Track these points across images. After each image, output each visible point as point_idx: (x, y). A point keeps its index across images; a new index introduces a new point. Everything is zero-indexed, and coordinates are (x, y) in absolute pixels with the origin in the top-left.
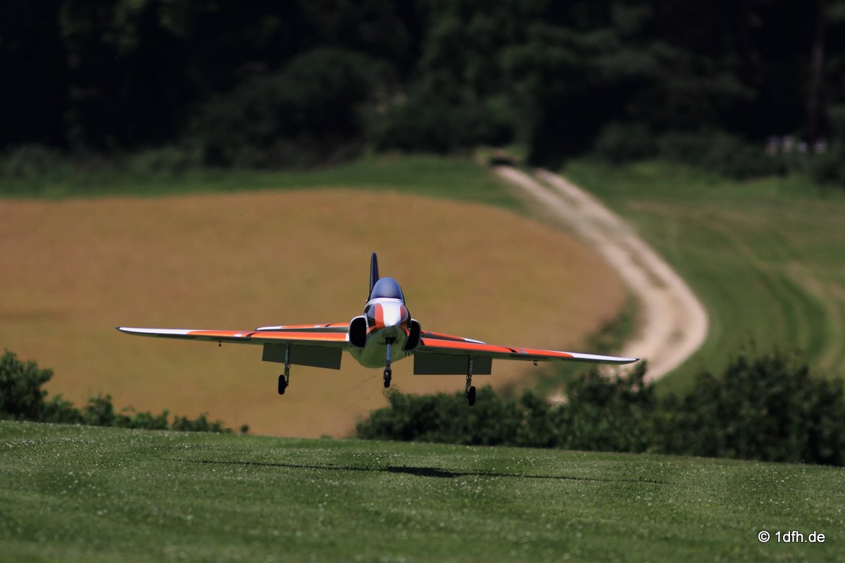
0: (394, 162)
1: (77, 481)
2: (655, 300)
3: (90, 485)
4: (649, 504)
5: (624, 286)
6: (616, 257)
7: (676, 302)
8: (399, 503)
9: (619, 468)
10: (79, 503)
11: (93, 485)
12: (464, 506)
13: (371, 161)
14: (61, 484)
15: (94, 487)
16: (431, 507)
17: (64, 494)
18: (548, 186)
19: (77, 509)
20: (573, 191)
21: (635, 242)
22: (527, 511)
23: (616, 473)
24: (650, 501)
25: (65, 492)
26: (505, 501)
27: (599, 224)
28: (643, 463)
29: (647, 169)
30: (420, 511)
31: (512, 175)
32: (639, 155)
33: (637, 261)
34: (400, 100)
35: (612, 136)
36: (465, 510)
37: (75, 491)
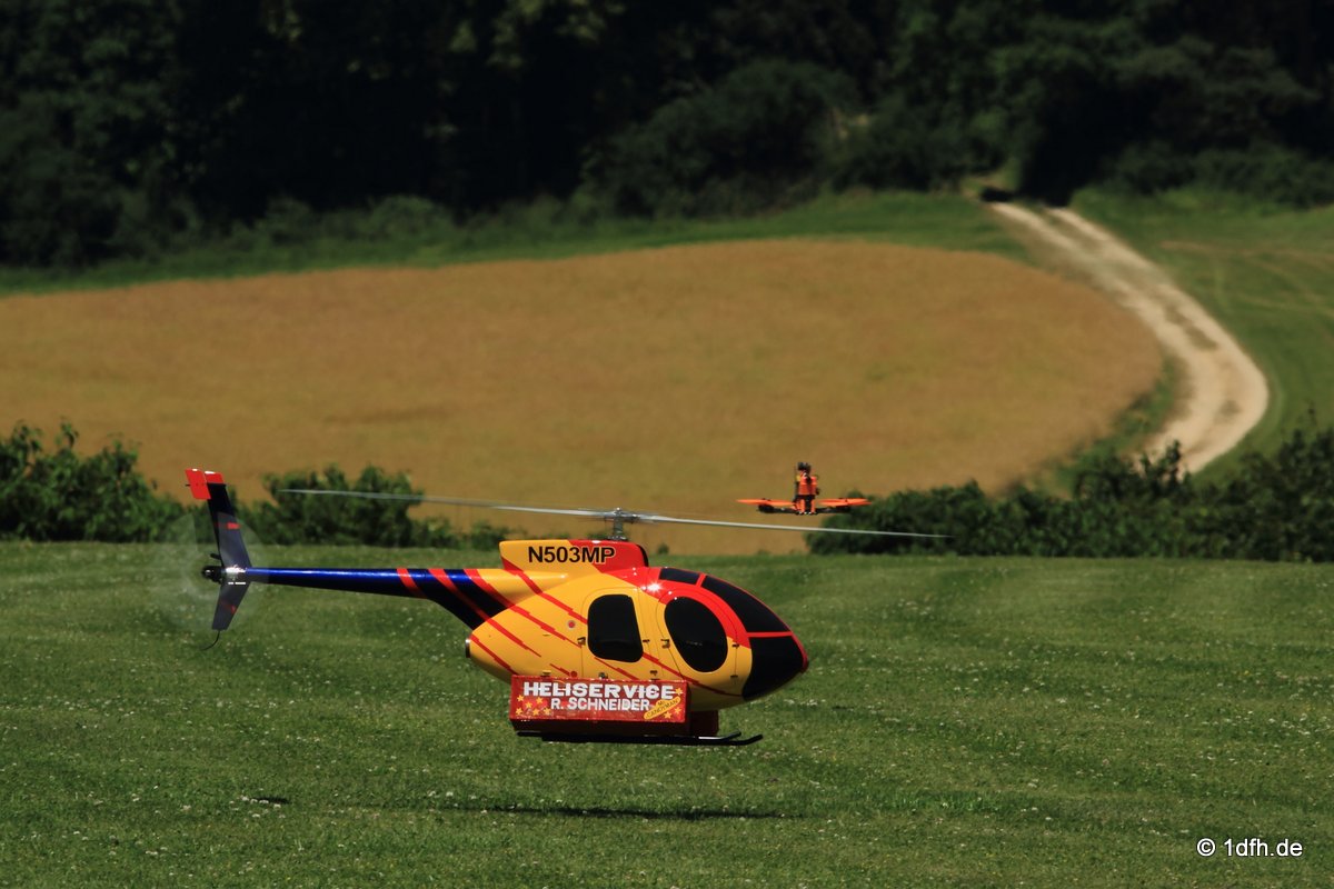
0: (859, 201)
1: (410, 619)
2: (1200, 365)
3: (428, 624)
4: (1146, 620)
5: (1160, 347)
6: (1150, 312)
7: (1227, 365)
8: (822, 631)
9: (1114, 578)
10: (410, 646)
11: (432, 623)
12: (906, 632)
13: (829, 203)
14: (390, 623)
15: (433, 626)
16: (864, 634)
17: (393, 637)
18: (1056, 222)
19: (408, 653)
20: (1088, 229)
21: (1170, 291)
22: (988, 635)
23: (1112, 583)
24: (1147, 616)
25: (394, 634)
26: (959, 623)
27: (1125, 271)
28: (1147, 570)
29: (1185, 198)
30: (847, 639)
31: (1012, 212)
32: (1175, 181)
33: (1175, 316)
34: (863, 121)
35: (1132, 160)
36: (906, 638)
37: (408, 631)
